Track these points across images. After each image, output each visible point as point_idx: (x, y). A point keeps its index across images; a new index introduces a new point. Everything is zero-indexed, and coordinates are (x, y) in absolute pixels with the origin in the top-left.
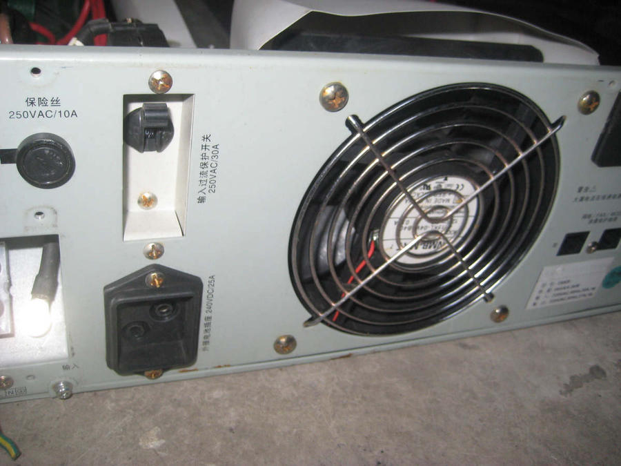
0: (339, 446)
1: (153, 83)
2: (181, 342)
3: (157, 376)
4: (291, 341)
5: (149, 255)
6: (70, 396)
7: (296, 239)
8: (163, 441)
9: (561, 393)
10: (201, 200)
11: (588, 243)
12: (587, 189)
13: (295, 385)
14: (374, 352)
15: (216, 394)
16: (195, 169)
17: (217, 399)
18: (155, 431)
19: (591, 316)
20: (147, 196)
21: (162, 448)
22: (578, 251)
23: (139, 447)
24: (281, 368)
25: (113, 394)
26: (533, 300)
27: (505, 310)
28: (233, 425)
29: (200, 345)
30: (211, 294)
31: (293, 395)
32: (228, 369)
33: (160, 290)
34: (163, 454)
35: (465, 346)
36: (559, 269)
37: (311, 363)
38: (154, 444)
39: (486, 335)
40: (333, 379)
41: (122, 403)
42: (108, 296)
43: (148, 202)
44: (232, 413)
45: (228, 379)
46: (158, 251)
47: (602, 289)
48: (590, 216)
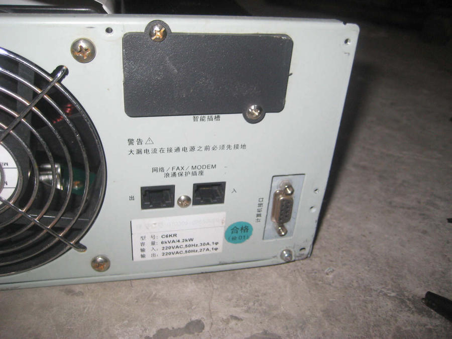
12: (140, 141)
26: (137, 252)
27: (106, 261)
47: (231, 245)
48: (162, 170)
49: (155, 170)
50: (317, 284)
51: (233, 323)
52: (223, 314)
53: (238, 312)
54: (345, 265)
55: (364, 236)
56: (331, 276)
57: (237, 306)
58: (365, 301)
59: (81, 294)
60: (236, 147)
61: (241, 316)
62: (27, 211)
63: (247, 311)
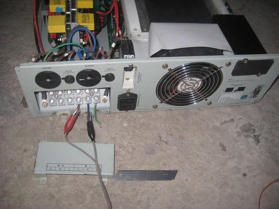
0: (163, 130)
1: (130, 66)
2: (133, 105)
3: (127, 111)
4: (157, 106)
5: (127, 91)
6: (110, 113)
7: (157, 89)
8: (127, 125)
9: (220, 124)
10: (138, 82)
11: (234, 90)
12: (231, 80)
13: (157, 115)
14: (176, 109)
15: (139, 116)
16: (137, 78)
17: (139, 117)
18: (126, 122)
19: (232, 106)
20: (128, 78)
21: (127, 126)
22: (232, 91)
23: (123, 125)
24: (154, 111)
25: (118, 114)
26: (219, 101)
27: (211, 103)
28: (142, 123)
29: (137, 106)
30: (139, 97)
31: (156, 117)
32: (142, 110)
33: (129, 97)
34: (127, 127)
35: (200, 110)
36: (226, 95)
37: (161, 110)
38: (126, 125)
39: (206, 107)
40: (165, 115)
41: (120, 116)
42: (119, 98)
43: (127, 79)
44: (142, 120)
45: (142, 112)
46: (129, 90)
47: (241, 99)
48: (233, 85)
49: (232, 85)
50: (260, 110)
51: (241, 120)
52: (238, 118)
53: (241, 117)
54: (268, 105)
55: (273, 95)
56: (264, 108)
57: (241, 115)
58: (273, 116)
59: (202, 110)
60: (252, 80)
61: (243, 118)
62: (199, 93)
63: (243, 117)
